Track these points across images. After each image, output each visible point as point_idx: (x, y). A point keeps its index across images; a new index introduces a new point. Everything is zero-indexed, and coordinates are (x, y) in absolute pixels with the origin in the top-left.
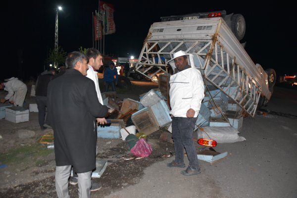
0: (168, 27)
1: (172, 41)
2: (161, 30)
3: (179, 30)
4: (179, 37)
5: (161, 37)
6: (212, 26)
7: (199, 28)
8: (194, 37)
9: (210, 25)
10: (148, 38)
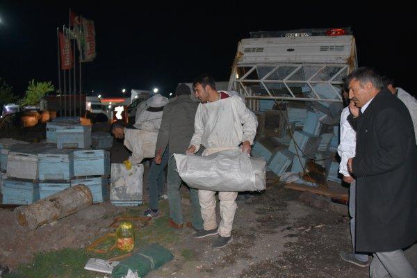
0: (270, 45)
1: (281, 65)
2: (261, 50)
3: (290, 50)
4: (293, 59)
5: (262, 59)
6: (343, 47)
7: (323, 49)
8: (317, 59)
9: (340, 44)
10: (237, 60)
